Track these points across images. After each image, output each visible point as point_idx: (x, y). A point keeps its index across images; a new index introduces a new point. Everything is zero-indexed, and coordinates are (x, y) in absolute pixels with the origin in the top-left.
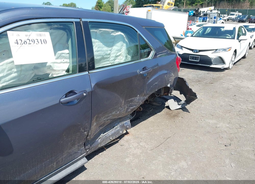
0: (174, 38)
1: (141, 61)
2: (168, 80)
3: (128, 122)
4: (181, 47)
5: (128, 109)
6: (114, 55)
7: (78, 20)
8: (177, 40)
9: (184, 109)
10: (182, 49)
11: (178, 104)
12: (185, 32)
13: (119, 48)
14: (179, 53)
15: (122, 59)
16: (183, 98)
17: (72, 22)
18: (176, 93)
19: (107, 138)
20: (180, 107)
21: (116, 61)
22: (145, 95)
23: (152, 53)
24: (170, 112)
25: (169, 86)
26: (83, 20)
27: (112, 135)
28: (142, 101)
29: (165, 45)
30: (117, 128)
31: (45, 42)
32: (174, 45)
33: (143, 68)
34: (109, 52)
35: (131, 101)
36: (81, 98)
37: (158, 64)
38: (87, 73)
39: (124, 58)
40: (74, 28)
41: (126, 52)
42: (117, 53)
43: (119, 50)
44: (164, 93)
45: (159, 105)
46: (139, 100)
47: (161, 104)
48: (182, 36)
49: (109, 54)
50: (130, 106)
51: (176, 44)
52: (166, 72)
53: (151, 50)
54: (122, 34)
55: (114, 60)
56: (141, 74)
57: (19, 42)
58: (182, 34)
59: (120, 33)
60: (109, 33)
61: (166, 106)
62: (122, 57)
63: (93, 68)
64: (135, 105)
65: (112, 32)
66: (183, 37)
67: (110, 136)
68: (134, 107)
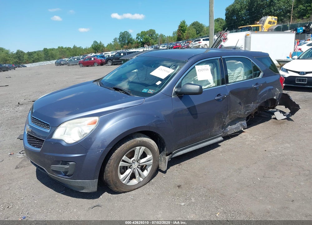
0: (278, 61)
1: (254, 79)
2: (274, 94)
3: (244, 123)
4: (287, 71)
5: (245, 112)
6: (236, 76)
7: (220, 57)
8: (282, 63)
9: (288, 119)
10: (287, 72)
11: (284, 115)
12: (292, 53)
13: (239, 71)
14: (284, 76)
15: (241, 78)
16: (288, 111)
17: (218, 59)
18: (282, 108)
19: (232, 129)
20: (285, 117)
21: (237, 80)
22: (257, 103)
23: (261, 74)
24: (277, 121)
25: (275, 98)
26: (223, 57)
27: (235, 128)
28: (255, 107)
29: (270, 68)
30: (238, 124)
31: (208, 69)
32: (278, 69)
33: (256, 84)
34: (233, 74)
35: (248, 106)
36: (224, 98)
37: (266, 82)
38: (225, 85)
39: (243, 78)
40: (218, 62)
41: (244, 74)
42: (238, 74)
43: (239, 73)
44: (271, 105)
45: (267, 117)
46: (253, 106)
47: (268, 117)
48: (288, 59)
49: (233, 75)
50: (246, 110)
51: (281, 67)
52: (272, 87)
53: (261, 72)
54: (241, 62)
55: (236, 79)
56: (254, 87)
57: (199, 70)
58: (289, 57)
59: (240, 62)
60: (234, 63)
61: (272, 118)
62: (241, 77)
63: (228, 83)
64: (250, 110)
65: (236, 62)
66: (290, 59)
67: (234, 129)
68: (250, 111)
